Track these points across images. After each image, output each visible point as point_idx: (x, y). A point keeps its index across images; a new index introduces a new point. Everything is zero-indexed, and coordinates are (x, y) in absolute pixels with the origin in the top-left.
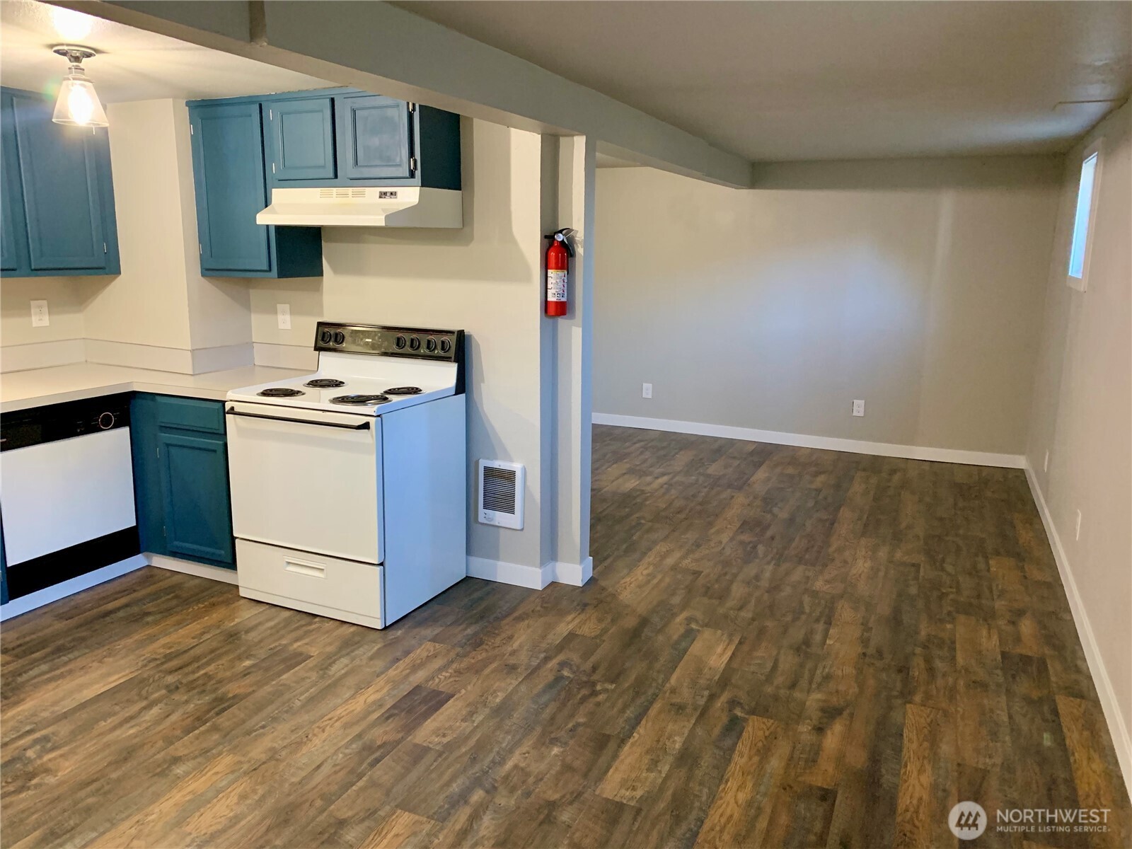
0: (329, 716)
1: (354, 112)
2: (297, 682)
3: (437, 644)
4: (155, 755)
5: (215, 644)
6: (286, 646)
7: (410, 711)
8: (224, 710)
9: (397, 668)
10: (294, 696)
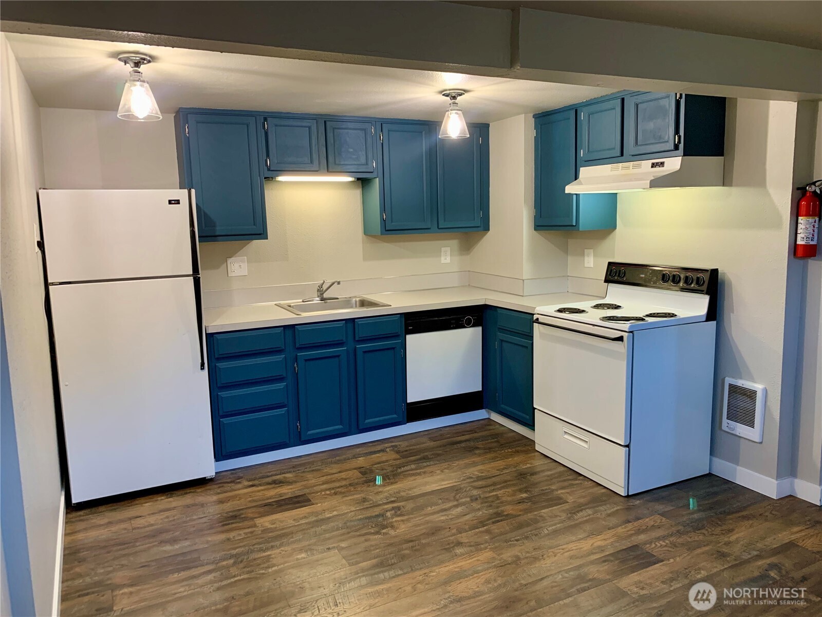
0: (564, 547)
1: (637, 105)
2: (551, 517)
3: (664, 519)
4: (449, 536)
5: (509, 478)
6: (553, 490)
7: (623, 561)
8: (498, 521)
9: (625, 527)
10: (544, 527)
